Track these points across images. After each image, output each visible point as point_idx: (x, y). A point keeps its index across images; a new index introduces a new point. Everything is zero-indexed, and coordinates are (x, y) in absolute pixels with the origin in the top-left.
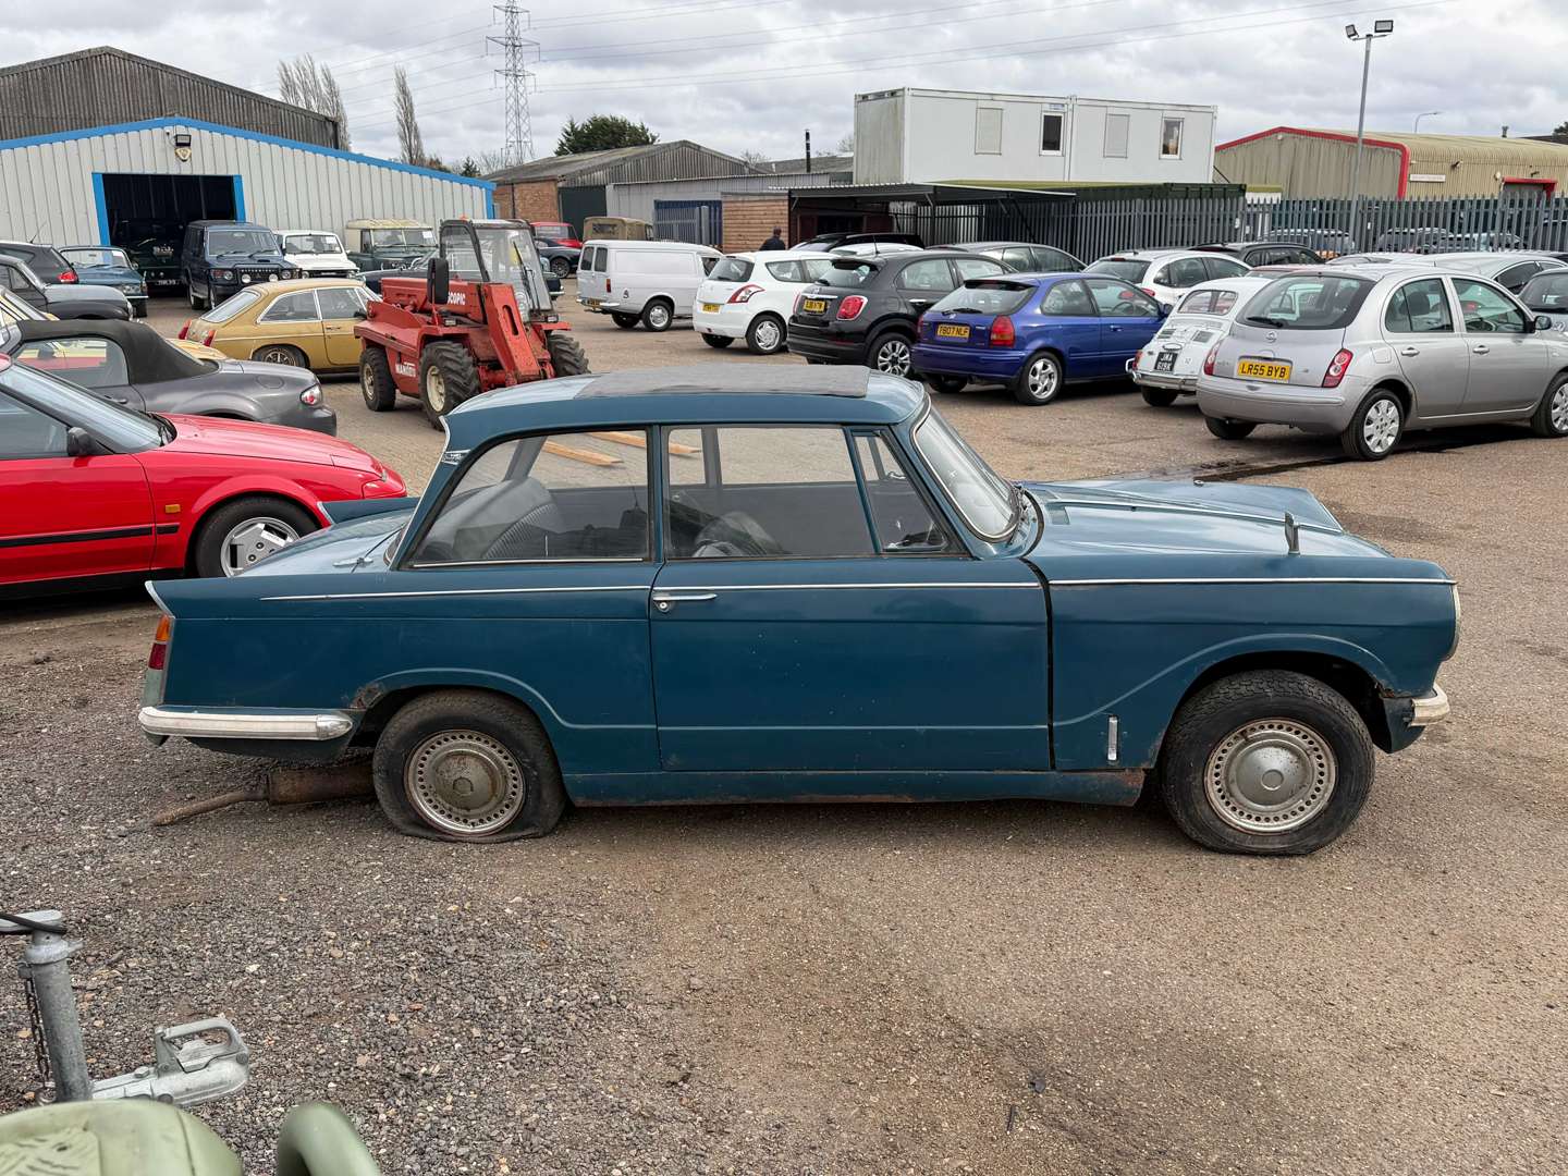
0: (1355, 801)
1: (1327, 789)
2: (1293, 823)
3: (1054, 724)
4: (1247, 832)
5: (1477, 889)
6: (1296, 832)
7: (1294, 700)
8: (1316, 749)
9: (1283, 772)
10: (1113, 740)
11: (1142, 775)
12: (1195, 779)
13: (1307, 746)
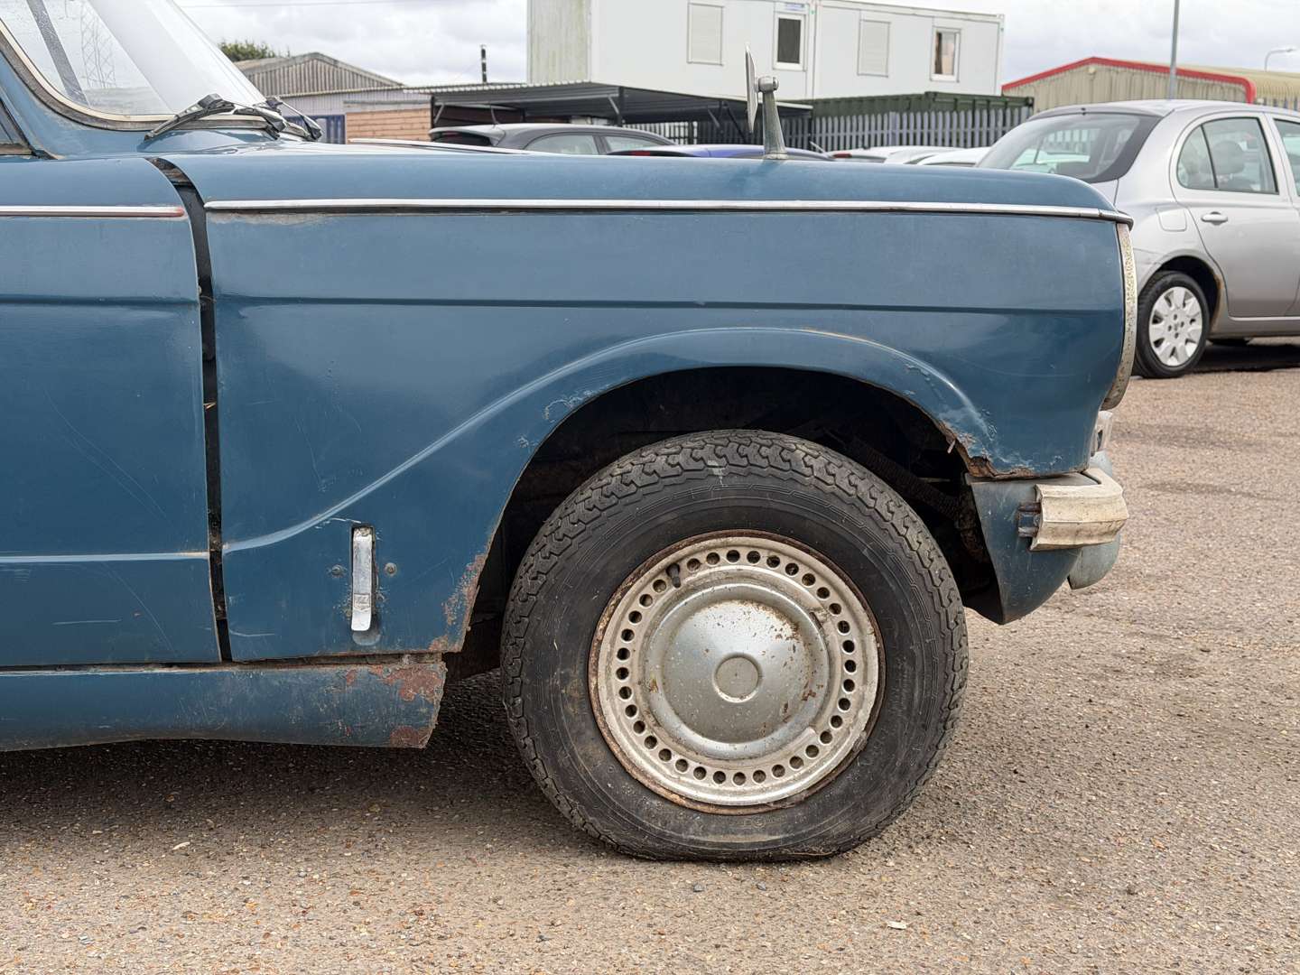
0: (925, 727)
1: (862, 699)
2: (794, 784)
3: (226, 548)
4: (693, 808)
5: (1196, 925)
6: (800, 803)
7: (769, 483)
8: (835, 609)
9: (764, 666)
10: (363, 582)
11: (437, 672)
12: (565, 679)
13: (815, 601)
